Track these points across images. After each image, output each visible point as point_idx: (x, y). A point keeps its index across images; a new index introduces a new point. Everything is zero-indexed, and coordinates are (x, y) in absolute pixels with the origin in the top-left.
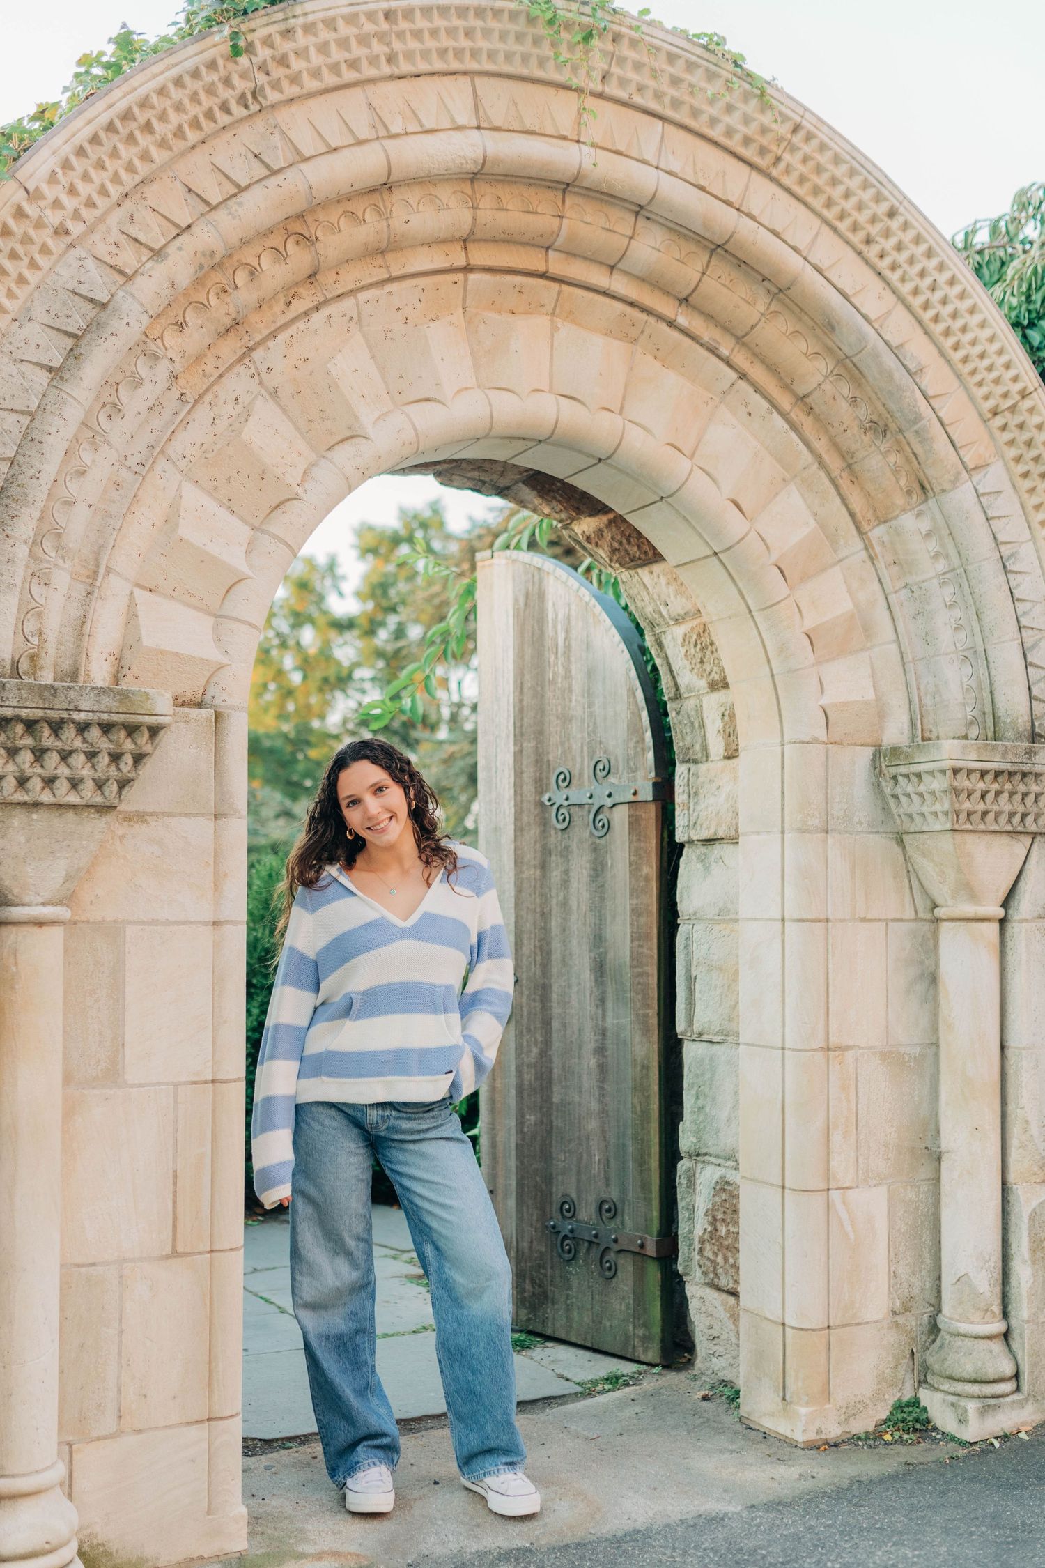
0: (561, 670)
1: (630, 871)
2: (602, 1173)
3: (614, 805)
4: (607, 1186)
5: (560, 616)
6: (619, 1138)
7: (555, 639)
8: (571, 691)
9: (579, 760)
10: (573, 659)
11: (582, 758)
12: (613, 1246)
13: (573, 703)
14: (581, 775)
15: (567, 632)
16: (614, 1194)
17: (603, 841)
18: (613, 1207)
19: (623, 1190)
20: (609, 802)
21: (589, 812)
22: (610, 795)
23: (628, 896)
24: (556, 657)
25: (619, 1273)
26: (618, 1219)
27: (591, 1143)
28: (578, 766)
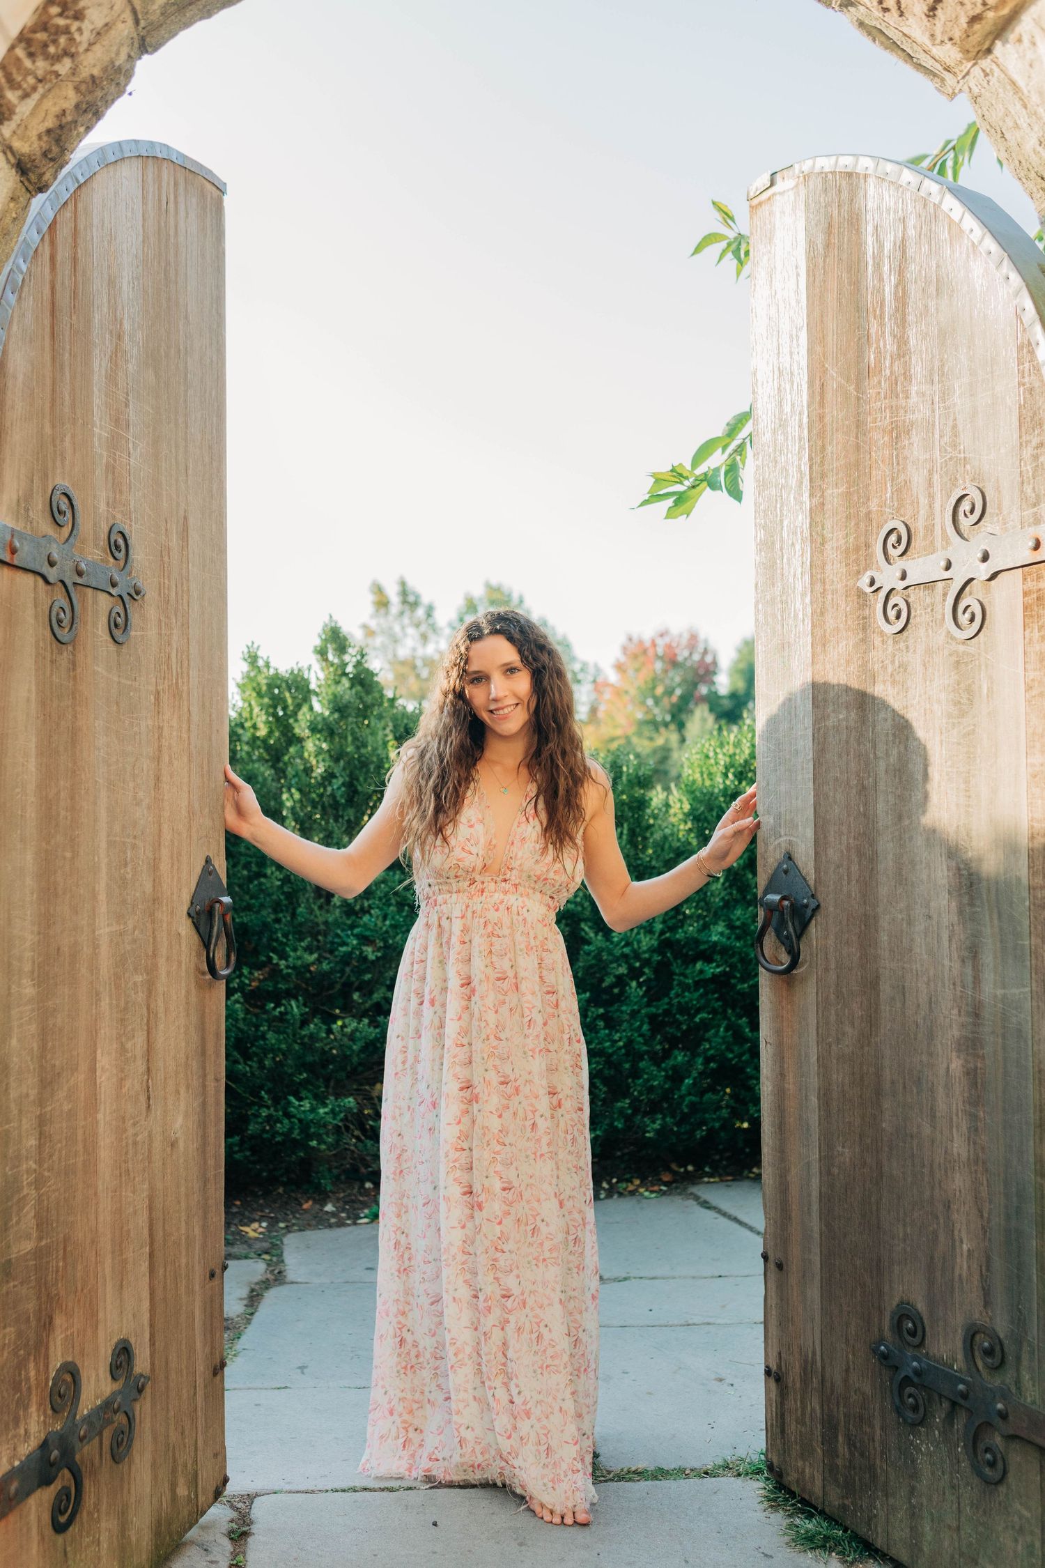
0: (890, 345)
1: (1028, 702)
2: (976, 1277)
3: (994, 576)
4: (987, 1304)
5: (888, 246)
6: (1008, 1217)
7: (880, 291)
8: (907, 376)
9: (923, 501)
10: (911, 318)
11: (931, 496)
12: (997, 1421)
13: (914, 399)
14: (930, 529)
15: (901, 272)
16: (1002, 1326)
17: (972, 647)
18: (998, 1348)
19: (1019, 1321)
20: (984, 571)
21: (945, 595)
22: (985, 558)
23: (1023, 748)
24: (882, 325)
25: (1011, 1478)
26: (1009, 1377)
27: (955, 1216)
28: (923, 512)
